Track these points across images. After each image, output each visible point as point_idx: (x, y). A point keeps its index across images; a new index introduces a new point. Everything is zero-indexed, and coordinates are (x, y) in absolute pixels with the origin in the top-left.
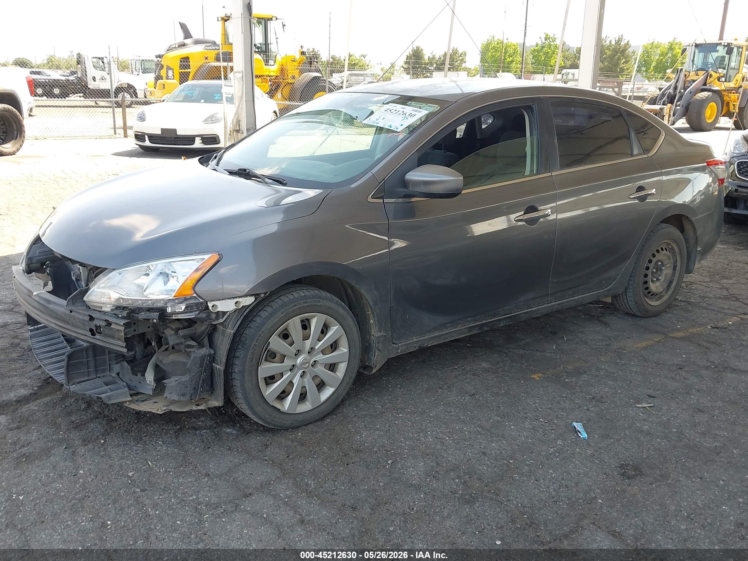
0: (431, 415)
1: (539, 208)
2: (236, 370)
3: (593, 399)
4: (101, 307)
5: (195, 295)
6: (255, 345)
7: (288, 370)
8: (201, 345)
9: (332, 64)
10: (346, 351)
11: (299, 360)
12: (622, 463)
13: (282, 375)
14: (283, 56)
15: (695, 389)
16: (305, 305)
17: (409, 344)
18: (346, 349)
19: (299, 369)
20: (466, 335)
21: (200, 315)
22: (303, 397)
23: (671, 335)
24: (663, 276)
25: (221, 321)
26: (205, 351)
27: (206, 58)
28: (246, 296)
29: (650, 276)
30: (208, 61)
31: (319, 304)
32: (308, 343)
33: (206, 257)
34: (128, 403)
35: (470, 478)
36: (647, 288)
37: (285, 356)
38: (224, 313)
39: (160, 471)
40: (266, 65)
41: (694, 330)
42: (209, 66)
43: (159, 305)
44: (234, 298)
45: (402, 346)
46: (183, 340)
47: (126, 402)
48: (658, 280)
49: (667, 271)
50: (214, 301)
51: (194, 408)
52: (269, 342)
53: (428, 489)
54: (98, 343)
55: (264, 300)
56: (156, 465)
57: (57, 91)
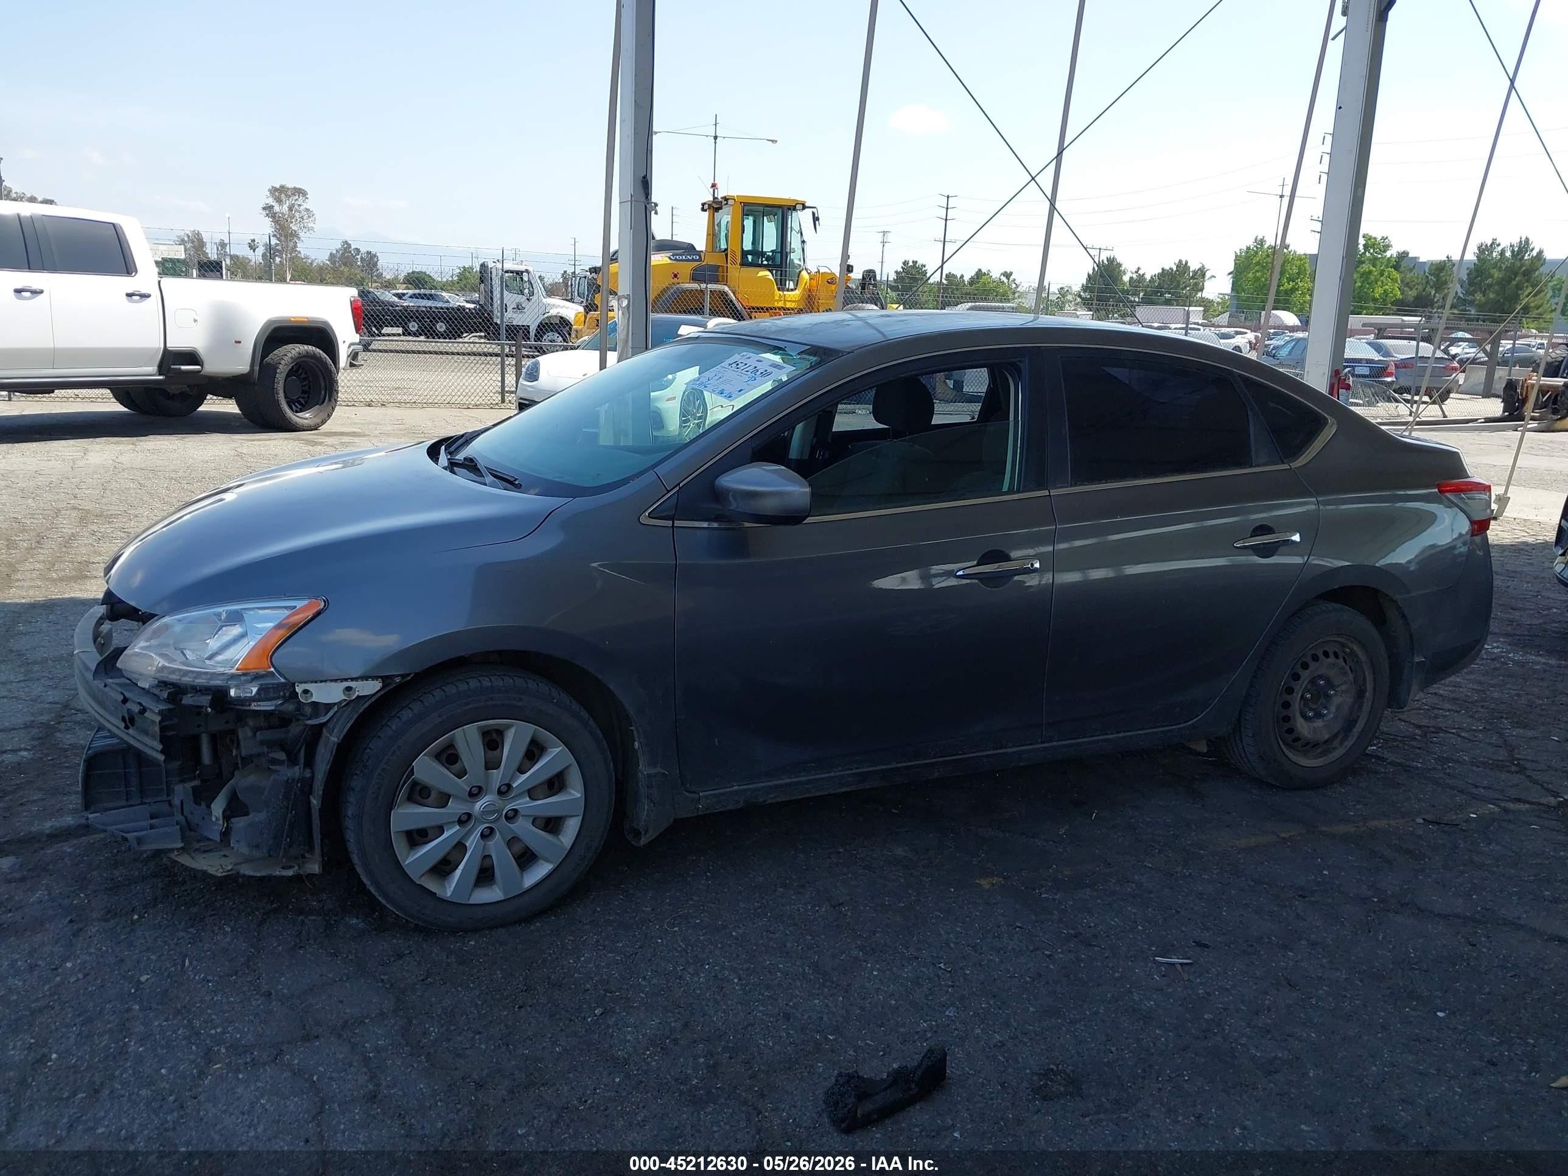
0: (734, 934)
1: (1014, 554)
2: (350, 813)
3: (1075, 937)
4: (138, 680)
5: (272, 669)
6: (383, 770)
7: (454, 822)
8: (293, 761)
9: (945, 290)
10: (579, 796)
11: (479, 805)
12: (1052, 1066)
13: (441, 830)
14: (814, 270)
15: (1308, 940)
16: (489, 703)
17: (722, 794)
18: (578, 792)
19: (479, 821)
20: (853, 788)
21: (286, 705)
22: (485, 875)
23: (1324, 828)
24: (1333, 709)
25: (323, 720)
26: (296, 771)
27: (675, 276)
28: (364, 678)
29: (1296, 705)
30: (678, 281)
31: (520, 704)
32: (497, 777)
33: (300, 604)
34: (176, 853)
35: (731, 1058)
36: (1290, 731)
37: (449, 796)
38: (329, 707)
39: (194, 978)
40: (779, 290)
41: (1382, 823)
42: (677, 289)
43: (218, 683)
44: (343, 680)
45: (706, 797)
46: (266, 750)
47: (172, 850)
48: (1319, 715)
49: (1340, 700)
50: (305, 682)
51: (278, 872)
52: (413, 769)
53: (637, 1070)
54: (132, 742)
55: (401, 687)
56: (195, 968)
57: (441, 327)
